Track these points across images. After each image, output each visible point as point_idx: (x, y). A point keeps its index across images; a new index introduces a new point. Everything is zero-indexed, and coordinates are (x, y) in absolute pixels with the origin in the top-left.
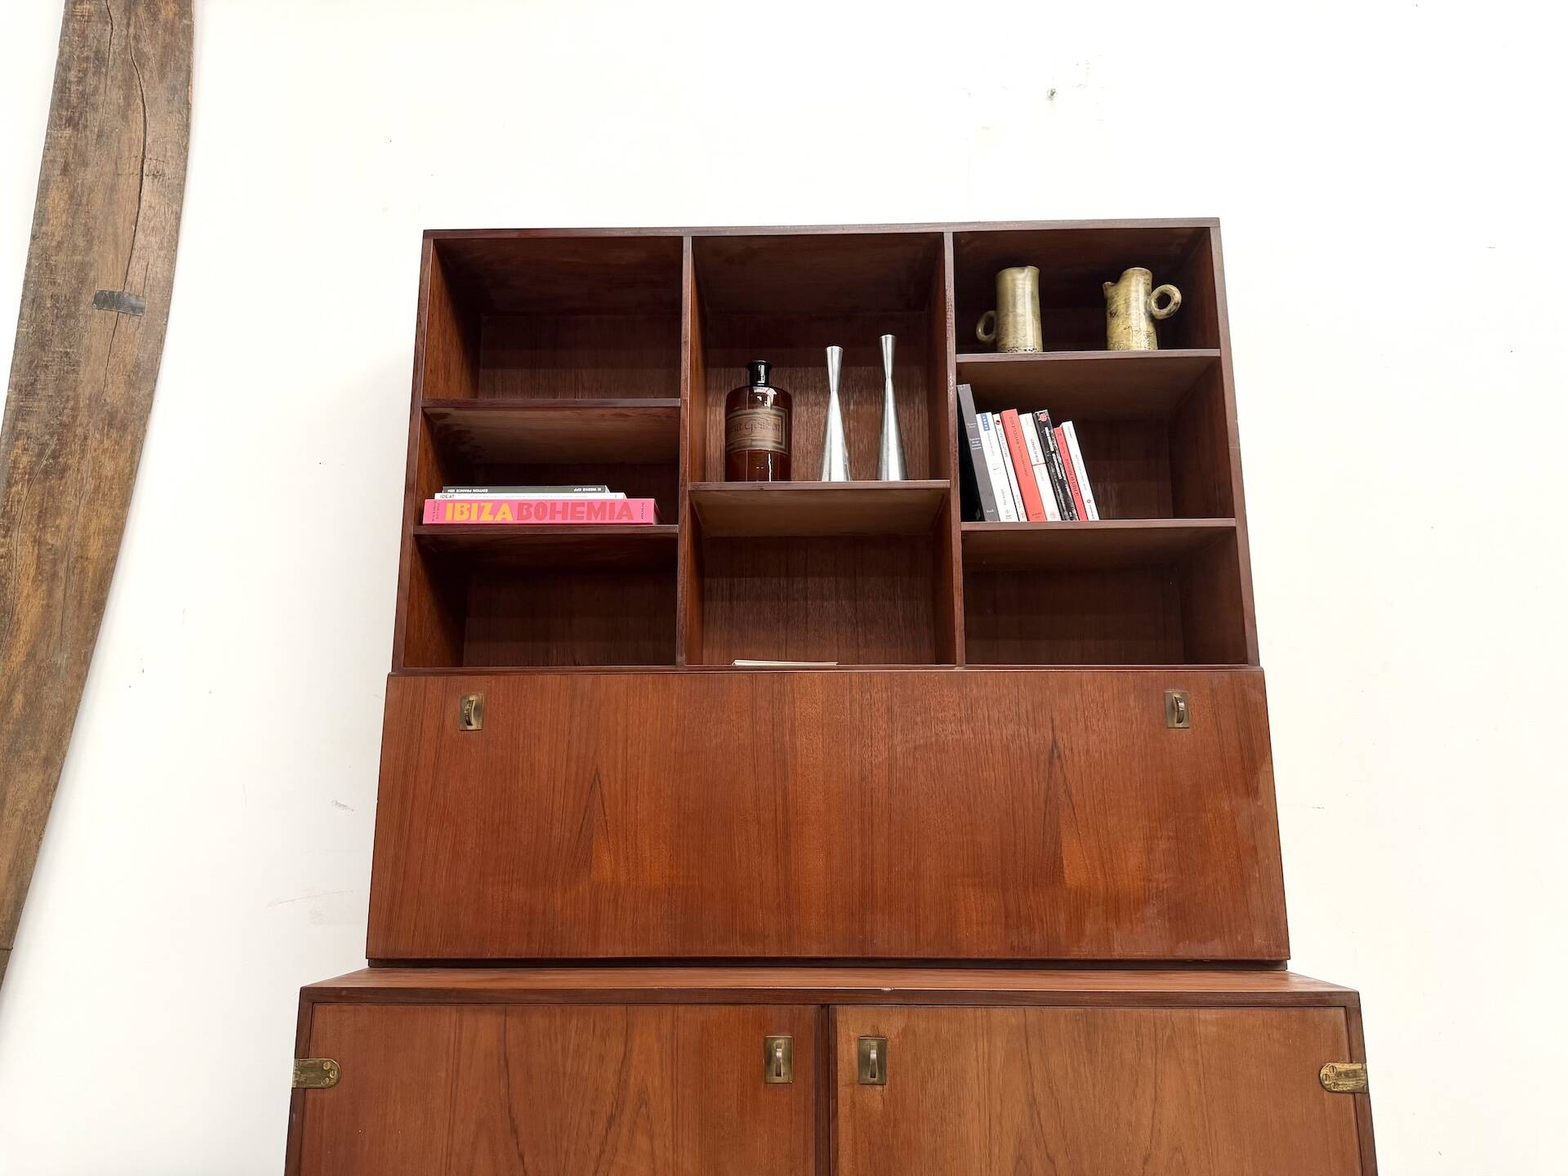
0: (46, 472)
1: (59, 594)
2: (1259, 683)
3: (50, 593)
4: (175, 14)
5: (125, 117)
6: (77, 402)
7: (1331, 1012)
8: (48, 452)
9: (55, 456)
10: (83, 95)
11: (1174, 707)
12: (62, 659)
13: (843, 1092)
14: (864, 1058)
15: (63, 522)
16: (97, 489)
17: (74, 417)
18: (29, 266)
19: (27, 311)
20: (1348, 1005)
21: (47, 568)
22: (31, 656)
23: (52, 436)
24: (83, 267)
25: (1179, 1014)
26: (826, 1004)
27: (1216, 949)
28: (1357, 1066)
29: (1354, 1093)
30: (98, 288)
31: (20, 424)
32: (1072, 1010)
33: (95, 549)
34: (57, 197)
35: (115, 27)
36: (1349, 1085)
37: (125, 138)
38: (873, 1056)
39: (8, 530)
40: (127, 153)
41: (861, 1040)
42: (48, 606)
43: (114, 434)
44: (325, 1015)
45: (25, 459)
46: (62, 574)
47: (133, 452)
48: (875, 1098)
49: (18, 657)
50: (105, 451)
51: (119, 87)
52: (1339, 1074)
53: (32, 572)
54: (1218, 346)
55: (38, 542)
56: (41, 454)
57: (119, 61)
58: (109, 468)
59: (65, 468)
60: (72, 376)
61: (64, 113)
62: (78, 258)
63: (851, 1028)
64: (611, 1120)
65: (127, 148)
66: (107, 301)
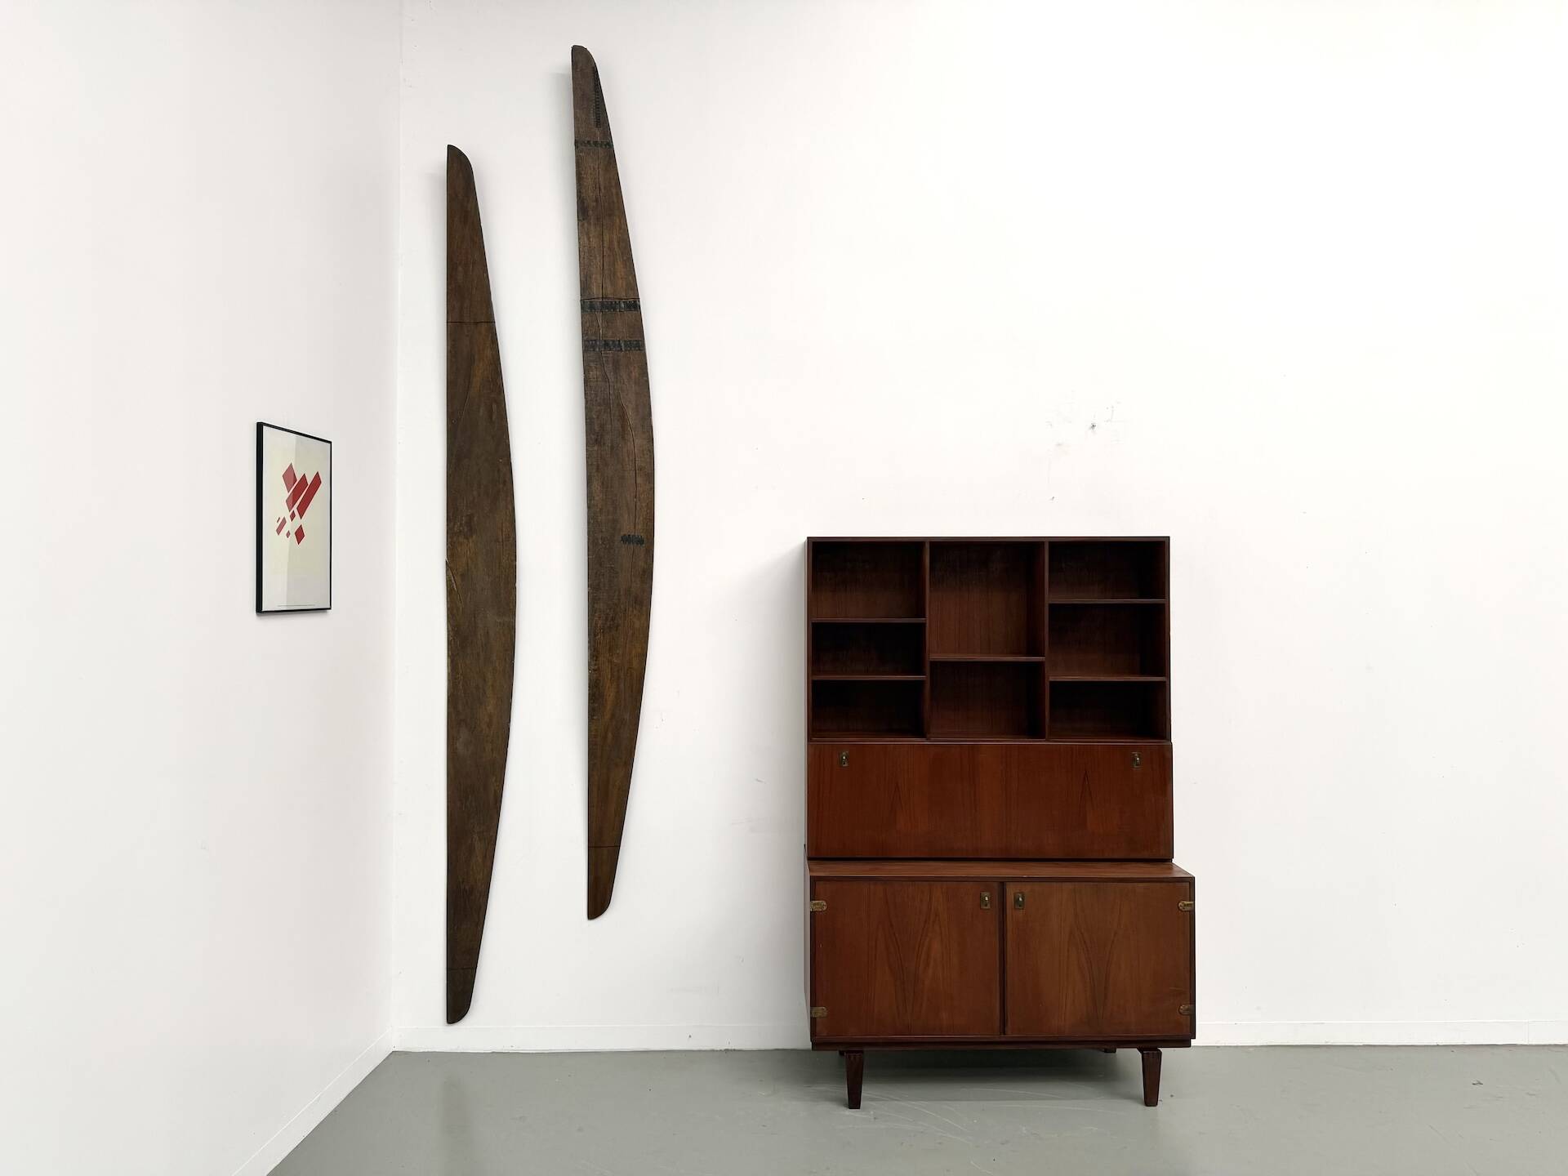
0: (610, 628)
1: (622, 686)
2: (1170, 749)
3: (618, 685)
4: (639, 374)
5: (623, 438)
6: (619, 592)
7: (1184, 884)
8: (609, 619)
9: (613, 619)
10: (602, 426)
11: (1135, 760)
12: (627, 716)
13: (1009, 911)
14: (1017, 900)
15: (620, 651)
16: (633, 634)
17: (619, 599)
18: (589, 523)
19: (591, 547)
20: (1191, 881)
21: (615, 674)
22: (613, 716)
23: (610, 609)
24: (615, 521)
25: (1130, 885)
26: (1003, 883)
27: (1146, 855)
28: (1192, 902)
29: (1190, 911)
30: (622, 534)
31: (596, 605)
32: (1092, 883)
33: (635, 664)
34: (596, 484)
35: (611, 384)
36: (1188, 908)
37: (625, 450)
38: (1021, 899)
39: (597, 657)
40: (627, 459)
41: (1015, 894)
42: (618, 692)
43: (638, 607)
44: (820, 886)
45: (600, 622)
46: (622, 677)
47: (647, 615)
48: (1020, 913)
49: (607, 716)
50: (635, 615)
51: (618, 420)
52: (1185, 905)
53: (609, 677)
54: (1164, 598)
55: (610, 662)
56: (607, 619)
57: (615, 405)
58: (637, 625)
59: (617, 627)
60: (616, 580)
61: (593, 437)
62: (610, 517)
63: (1011, 890)
64: (926, 922)
65: (626, 455)
66: (627, 539)
